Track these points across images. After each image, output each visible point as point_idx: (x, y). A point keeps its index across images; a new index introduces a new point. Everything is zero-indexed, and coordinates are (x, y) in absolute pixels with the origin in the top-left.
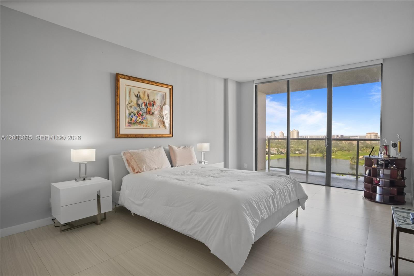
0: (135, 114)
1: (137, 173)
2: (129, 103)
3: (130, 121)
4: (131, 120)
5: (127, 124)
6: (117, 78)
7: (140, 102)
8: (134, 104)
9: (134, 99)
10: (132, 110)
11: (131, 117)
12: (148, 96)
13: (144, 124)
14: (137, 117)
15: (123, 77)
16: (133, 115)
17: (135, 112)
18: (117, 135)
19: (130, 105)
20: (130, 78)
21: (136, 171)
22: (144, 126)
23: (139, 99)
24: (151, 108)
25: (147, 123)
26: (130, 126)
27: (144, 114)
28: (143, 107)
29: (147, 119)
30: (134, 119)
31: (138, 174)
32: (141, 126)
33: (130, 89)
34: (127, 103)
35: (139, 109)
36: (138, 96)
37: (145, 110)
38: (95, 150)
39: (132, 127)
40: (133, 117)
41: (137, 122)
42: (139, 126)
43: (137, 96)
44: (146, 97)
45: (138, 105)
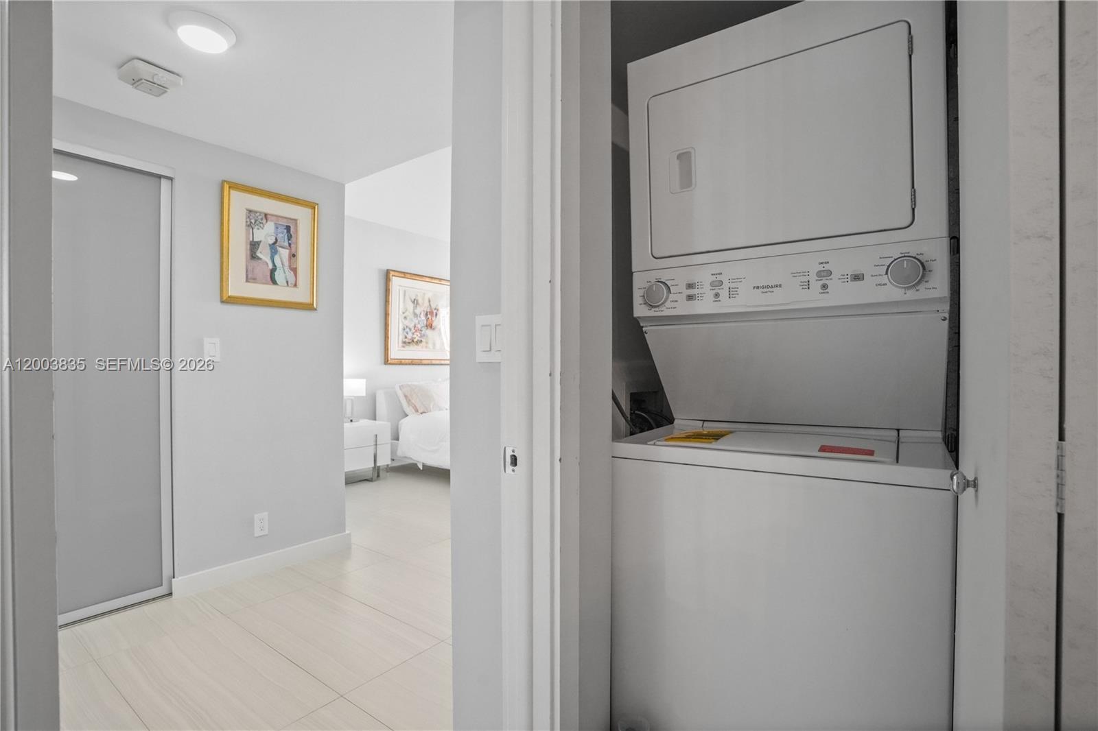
0: (410, 329)
1: (421, 413)
2: (404, 313)
3: (404, 340)
4: (406, 337)
5: (401, 344)
6: (387, 276)
7: (418, 311)
8: (409, 314)
9: (411, 306)
10: (407, 322)
11: (405, 334)
12: (429, 301)
13: (423, 344)
14: (413, 334)
15: (396, 274)
16: (408, 330)
17: (412, 326)
18: (386, 361)
19: (404, 315)
20: (404, 275)
21: (420, 411)
22: (422, 347)
23: (416, 307)
24: (434, 319)
25: (427, 343)
26: (403, 347)
27: (424, 329)
28: (423, 317)
29: (427, 336)
30: (410, 336)
31: (424, 414)
32: (419, 347)
33: (405, 291)
34: (401, 313)
35: (417, 321)
36: (415, 302)
37: (425, 322)
38: (365, 380)
39: (407, 348)
40: (407, 333)
41: (413, 341)
42: (416, 346)
43: (413, 302)
44: (426, 304)
45: (415, 315)
